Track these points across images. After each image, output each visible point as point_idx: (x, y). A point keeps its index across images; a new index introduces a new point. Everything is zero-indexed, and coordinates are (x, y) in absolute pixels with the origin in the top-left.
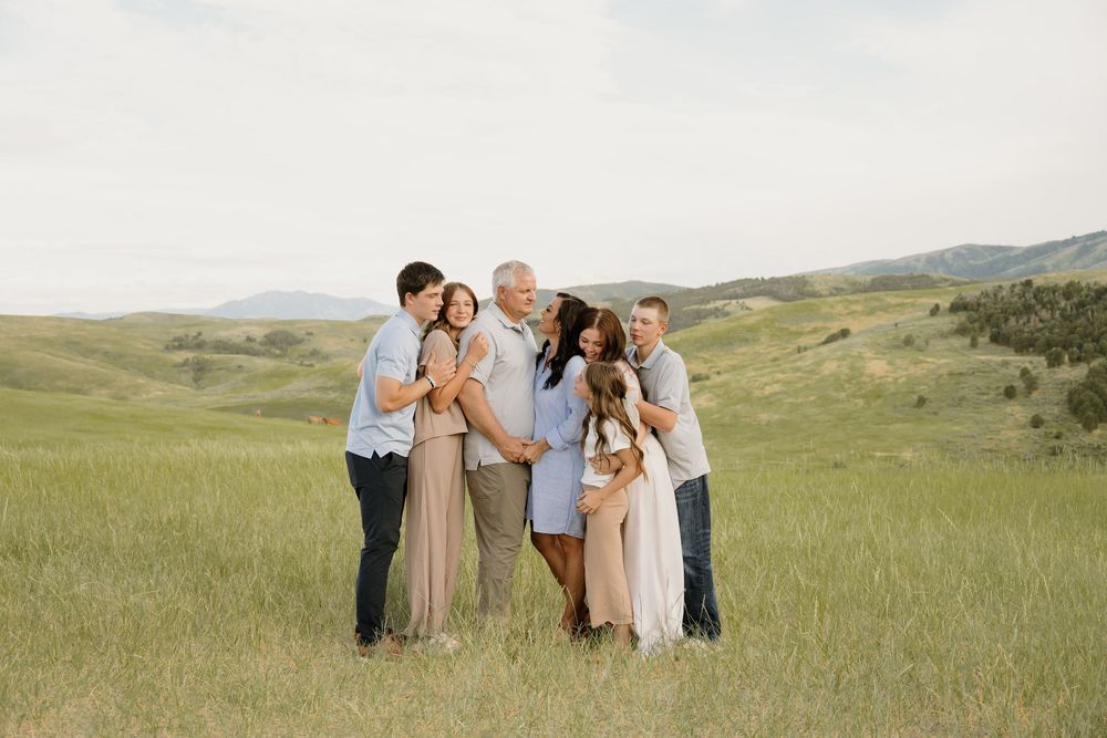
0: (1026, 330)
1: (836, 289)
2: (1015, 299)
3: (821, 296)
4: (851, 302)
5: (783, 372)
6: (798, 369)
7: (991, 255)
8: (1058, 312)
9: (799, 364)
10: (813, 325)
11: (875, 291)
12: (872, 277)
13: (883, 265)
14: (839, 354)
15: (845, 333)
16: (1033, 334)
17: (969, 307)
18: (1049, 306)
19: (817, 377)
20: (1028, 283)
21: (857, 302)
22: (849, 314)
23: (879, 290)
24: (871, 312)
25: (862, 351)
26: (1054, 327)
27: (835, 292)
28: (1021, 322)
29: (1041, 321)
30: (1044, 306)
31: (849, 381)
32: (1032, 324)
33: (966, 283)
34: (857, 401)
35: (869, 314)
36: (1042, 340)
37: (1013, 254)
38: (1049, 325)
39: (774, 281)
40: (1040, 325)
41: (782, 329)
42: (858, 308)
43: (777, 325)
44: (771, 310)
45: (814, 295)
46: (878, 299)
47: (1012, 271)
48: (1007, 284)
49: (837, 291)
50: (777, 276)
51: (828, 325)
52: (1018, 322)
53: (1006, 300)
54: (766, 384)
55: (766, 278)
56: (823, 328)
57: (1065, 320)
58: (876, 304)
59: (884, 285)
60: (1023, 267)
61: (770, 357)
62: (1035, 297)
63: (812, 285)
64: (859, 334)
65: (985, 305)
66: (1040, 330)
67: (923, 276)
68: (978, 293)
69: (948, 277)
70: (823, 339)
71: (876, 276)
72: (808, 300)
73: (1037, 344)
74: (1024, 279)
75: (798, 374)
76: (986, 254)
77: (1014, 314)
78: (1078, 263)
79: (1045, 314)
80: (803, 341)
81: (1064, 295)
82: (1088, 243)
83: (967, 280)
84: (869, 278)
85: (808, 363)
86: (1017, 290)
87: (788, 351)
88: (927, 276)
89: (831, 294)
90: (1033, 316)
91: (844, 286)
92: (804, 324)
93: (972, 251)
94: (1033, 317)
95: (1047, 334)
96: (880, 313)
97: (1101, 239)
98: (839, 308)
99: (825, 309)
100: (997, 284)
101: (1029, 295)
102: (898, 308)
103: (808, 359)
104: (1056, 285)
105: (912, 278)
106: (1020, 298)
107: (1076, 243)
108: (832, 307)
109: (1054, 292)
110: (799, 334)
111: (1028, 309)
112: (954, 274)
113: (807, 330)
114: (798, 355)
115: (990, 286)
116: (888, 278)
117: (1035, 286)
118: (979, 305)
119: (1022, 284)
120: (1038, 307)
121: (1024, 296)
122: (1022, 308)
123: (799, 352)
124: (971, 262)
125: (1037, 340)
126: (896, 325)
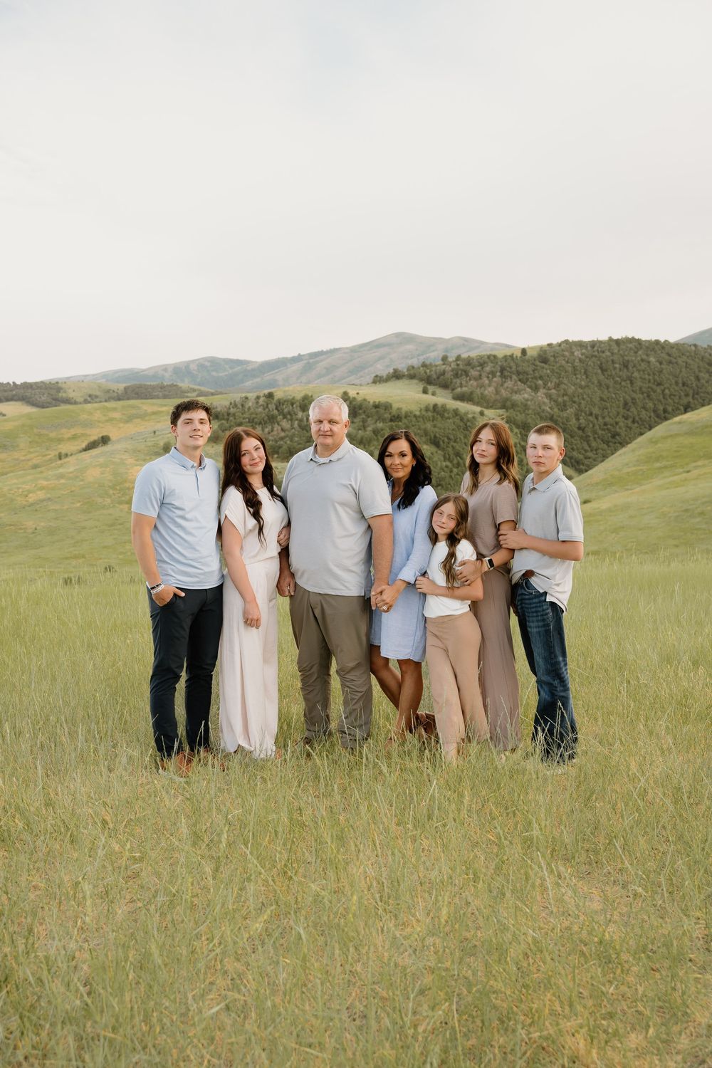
0: (270, 438)
1: (90, 396)
2: (260, 410)
3: (76, 403)
4: (109, 410)
5: (47, 479)
6: (61, 476)
7: (231, 368)
8: (296, 422)
9: (61, 470)
10: (73, 431)
11: (128, 399)
12: (124, 385)
13: (134, 374)
14: (101, 460)
15: (105, 440)
16: (276, 442)
17: (220, 417)
18: (289, 417)
19: (82, 483)
20: (270, 396)
21: (115, 409)
22: (107, 421)
23: (133, 398)
24: (130, 419)
25: (124, 457)
26: (294, 435)
27: (89, 399)
28: (266, 430)
29: (282, 430)
30: (285, 417)
31: (113, 487)
32: (275, 433)
33: (212, 394)
34: (121, 507)
35: (127, 422)
36: (285, 447)
37: (249, 368)
38: (290, 434)
39: (26, 386)
40: (283, 434)
41: (40, 435)
42: (117, 415)
43: (35, 430)
44: (29, 416)
45: (67, 401)
46: (133, 407)
47: (248, 384)
48: (252, 396)
49: (91, 398)
50: (29, 381)
51: (88, 431)
52: (263, 430)
53: (252, 410)
54: (30, 492)
55: (18, 383)
56: (83, 435)
57: (303, 430)
58: (134, 411)
59: (137, 394)
60: (258, 380)
61: (30, 463)
62: (277, 409)
63: (65, 392)
64: (119, 441)
65: (234, 414)
66: (282, 439)
67: (172, 385)
68: (227, 404)
69: (196, 387)
70: (84, 445)
71: (129, 384)
72: (64, 407)
73: (280, 451)
74: (266, 392)
75: (63, 481)
76: (227, 367)
77: (260, 423)
78: (304, 379)
79: (286, 424)
80: (64, 448)
81: (300, 407)
82: (311, 361)
83: (213, 391)
84: (121, 386)
85: (71, 469)
86: (261, 401)
87: (49, 457)
88: (176, 386)
89: (86, 402)
90: (276, 425)
91: (98, 393)
92: (64, 430)
93: (214, 363)
94: (276, 427)
95: (288, 442)
96: (138, 420)
97: (322, 357)
98: (98, 415)
99: (84, 417)
100: (244, 395)
101: (272, 406)
102: (153, 417)
103: (71, 466)
104: (293, 398)
105: (162, 387)
106: (264, 409)
107: (302, 360)
108: (91, 414)
109: (292, 404)
110: (60, 440)
111: (272, 419)
112: (199, 385)
113: (66, 436)
114: (59, 462)
115: (237, 397)
116: (140, 386)
117: (276, 398)
118: (229, 414)
119: (265, 396)
120: (280, 417)
121: (267, 407)
122: (266, 418)
123: (60, 459)
124: (214, 374)
125: (280, 447)
126: (155, 432)
